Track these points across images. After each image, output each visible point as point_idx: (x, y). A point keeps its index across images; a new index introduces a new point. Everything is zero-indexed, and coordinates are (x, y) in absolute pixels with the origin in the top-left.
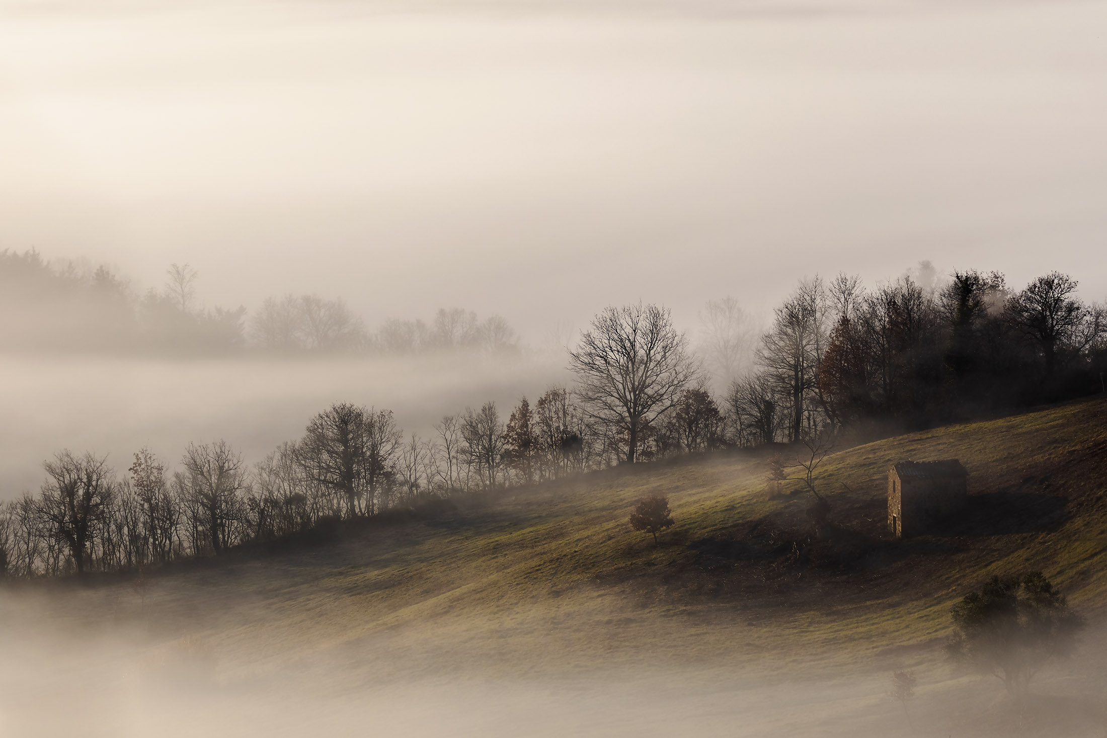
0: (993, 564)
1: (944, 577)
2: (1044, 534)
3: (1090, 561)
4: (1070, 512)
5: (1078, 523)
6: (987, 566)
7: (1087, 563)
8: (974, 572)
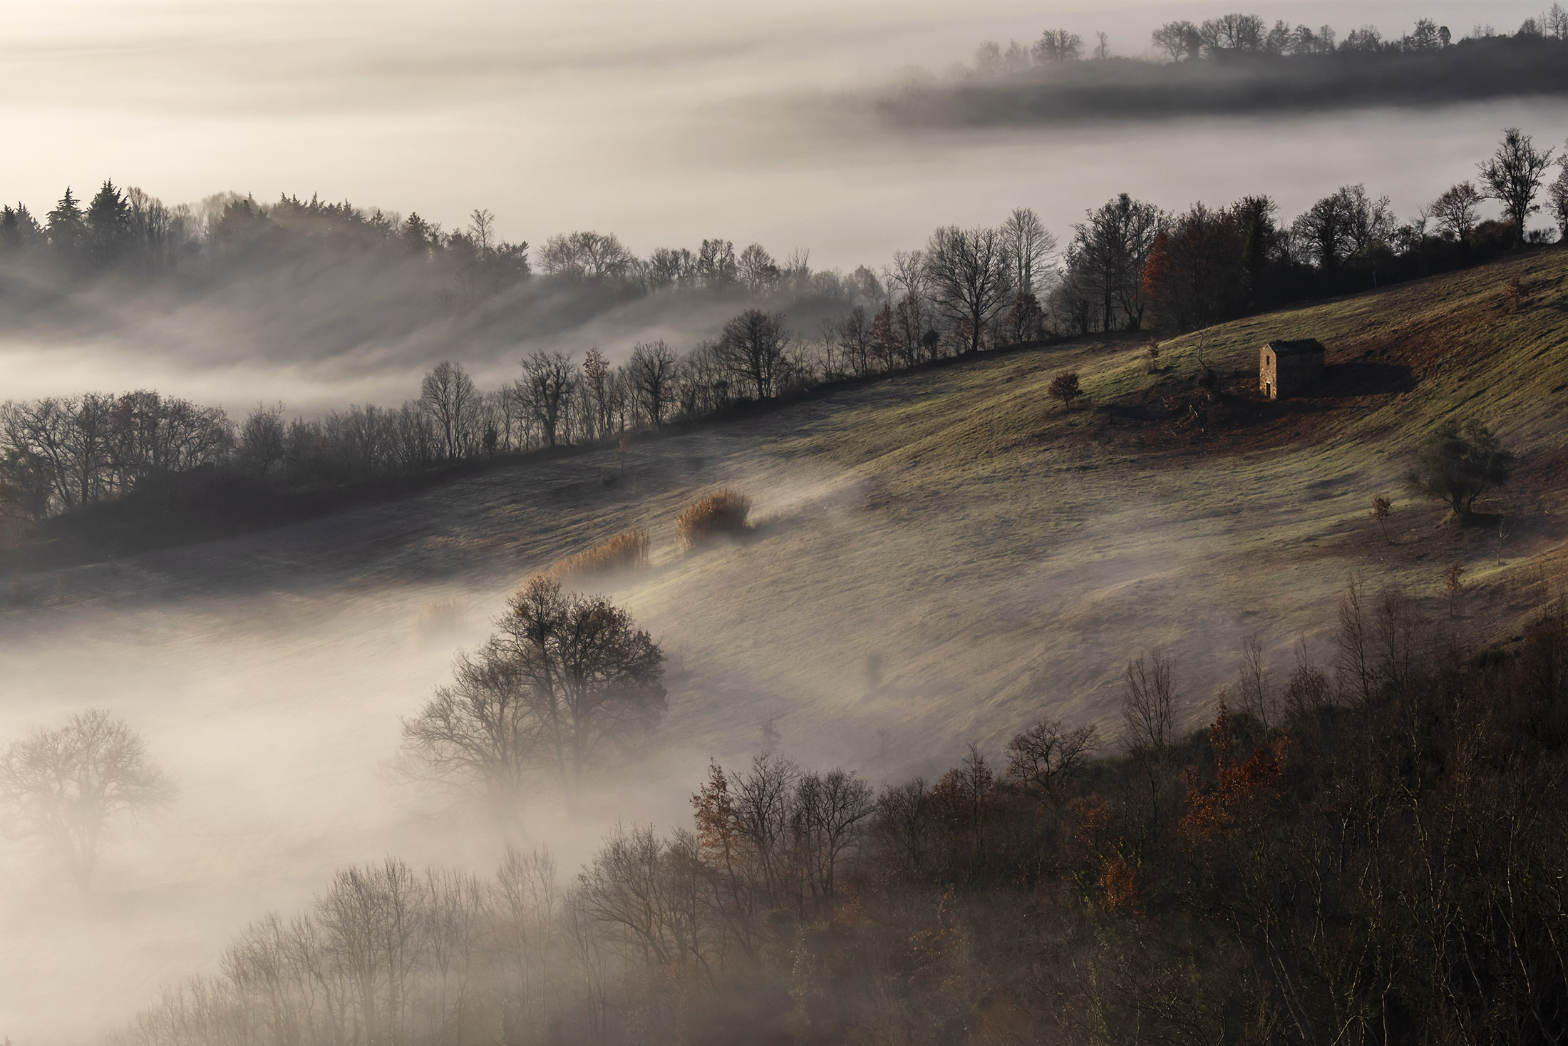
0: (1367, 417)
1: (1327, 429)
2: (1402, 394)
3: (1453, 413)
4: (1418, 377)
5: (1428, 385)
6: (1361, 419)
7: (1451, 414)
8: (1353, 423)
